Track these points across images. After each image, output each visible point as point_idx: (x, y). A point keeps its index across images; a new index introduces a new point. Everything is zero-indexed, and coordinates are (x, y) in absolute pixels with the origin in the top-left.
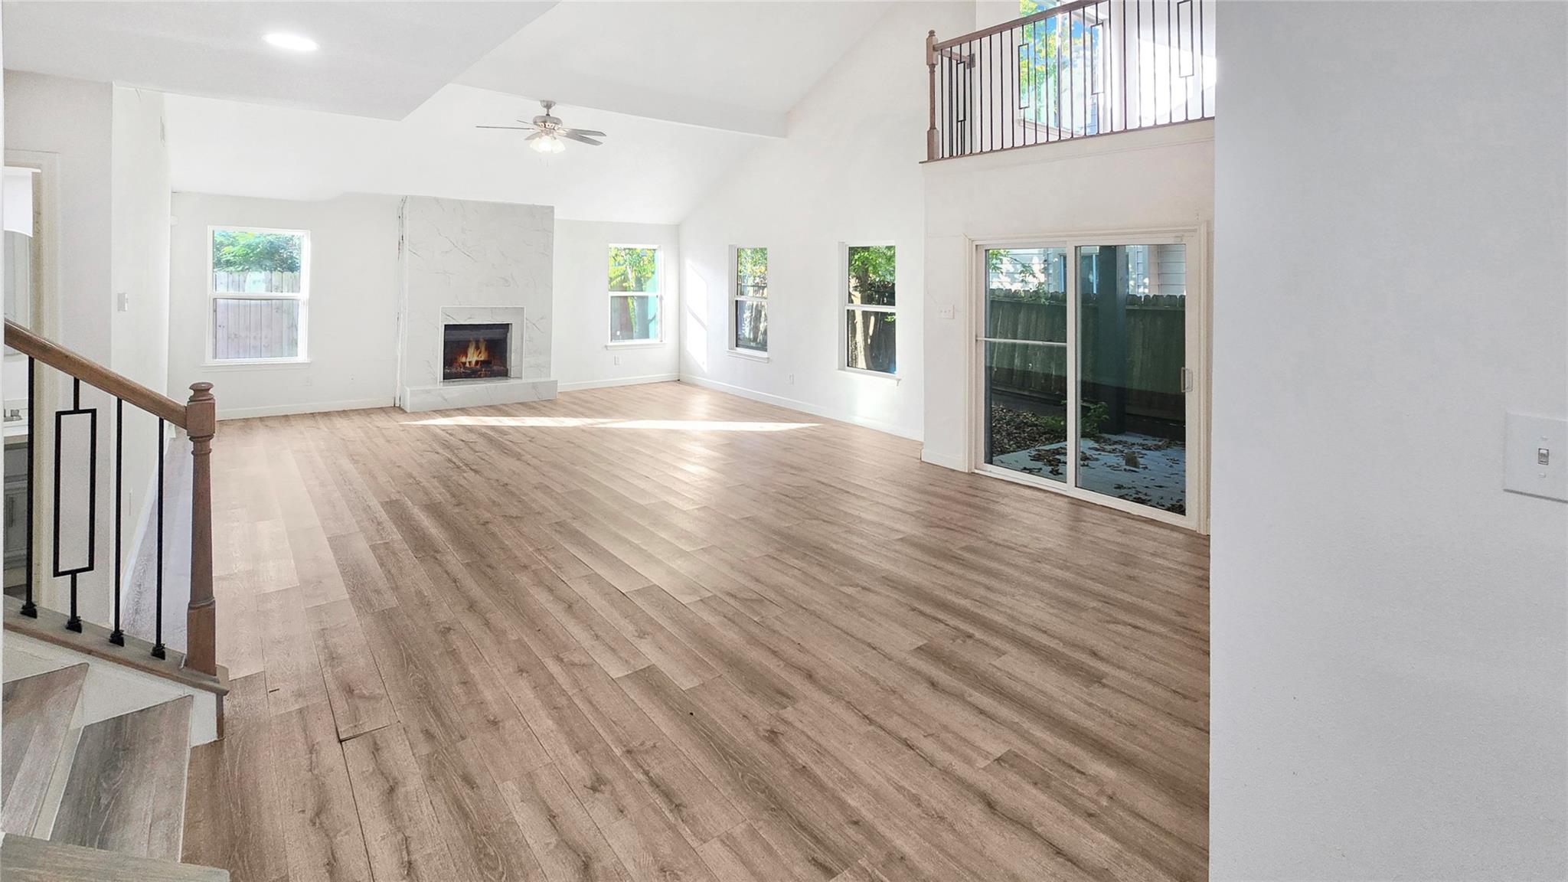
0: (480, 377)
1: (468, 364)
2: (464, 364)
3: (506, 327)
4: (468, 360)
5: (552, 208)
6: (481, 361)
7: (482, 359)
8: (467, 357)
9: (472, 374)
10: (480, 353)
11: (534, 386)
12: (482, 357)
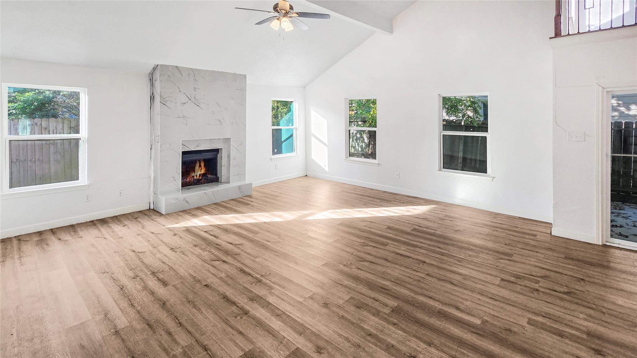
0: (201, 184)
1: (195, 176)
2: (193, 177)
3: (217, 151)
4: (195, 174)
5: (245, 76)
6: (202, 174)
7: (203, 173)
8: (195, 173)
9: (197, 182)
10: (201, 169)
11: (240, 187)
12: (203, 171)
